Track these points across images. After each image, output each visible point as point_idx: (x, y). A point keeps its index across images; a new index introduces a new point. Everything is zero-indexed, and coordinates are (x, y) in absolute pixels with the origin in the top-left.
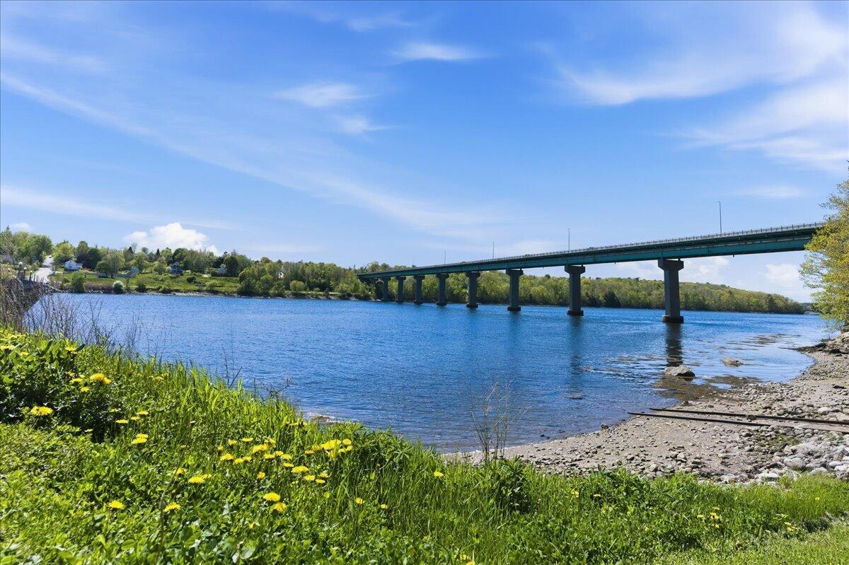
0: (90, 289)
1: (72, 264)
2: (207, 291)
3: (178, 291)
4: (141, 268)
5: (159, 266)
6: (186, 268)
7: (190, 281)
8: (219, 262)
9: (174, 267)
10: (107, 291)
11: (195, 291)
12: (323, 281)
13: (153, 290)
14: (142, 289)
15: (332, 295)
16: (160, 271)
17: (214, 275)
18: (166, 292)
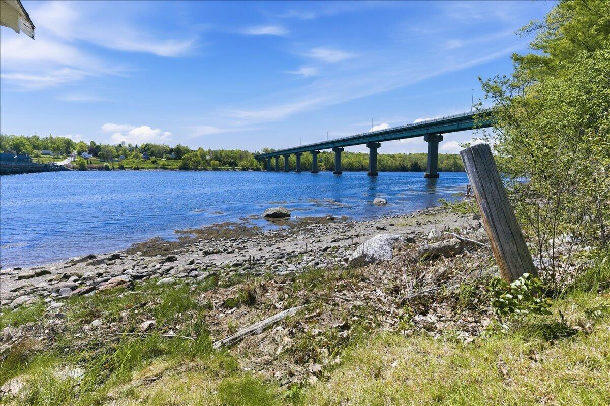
0: (90, 168)
1: (86, 154)
2: (161, 168)
3: (143, 168)
4: (126, 156)
5: (136, 154)
6: (152, 155)
7: (153, 162)
8: (171, 151)
9: (144, 155)
10: (101, 169)
11: (153, 168)
12: (232, 160)
13: (128, 168)
14: (122, 168)
15: (237, 168)
16: (137, 157)
17: (168, 158)
18: (136, 169)
